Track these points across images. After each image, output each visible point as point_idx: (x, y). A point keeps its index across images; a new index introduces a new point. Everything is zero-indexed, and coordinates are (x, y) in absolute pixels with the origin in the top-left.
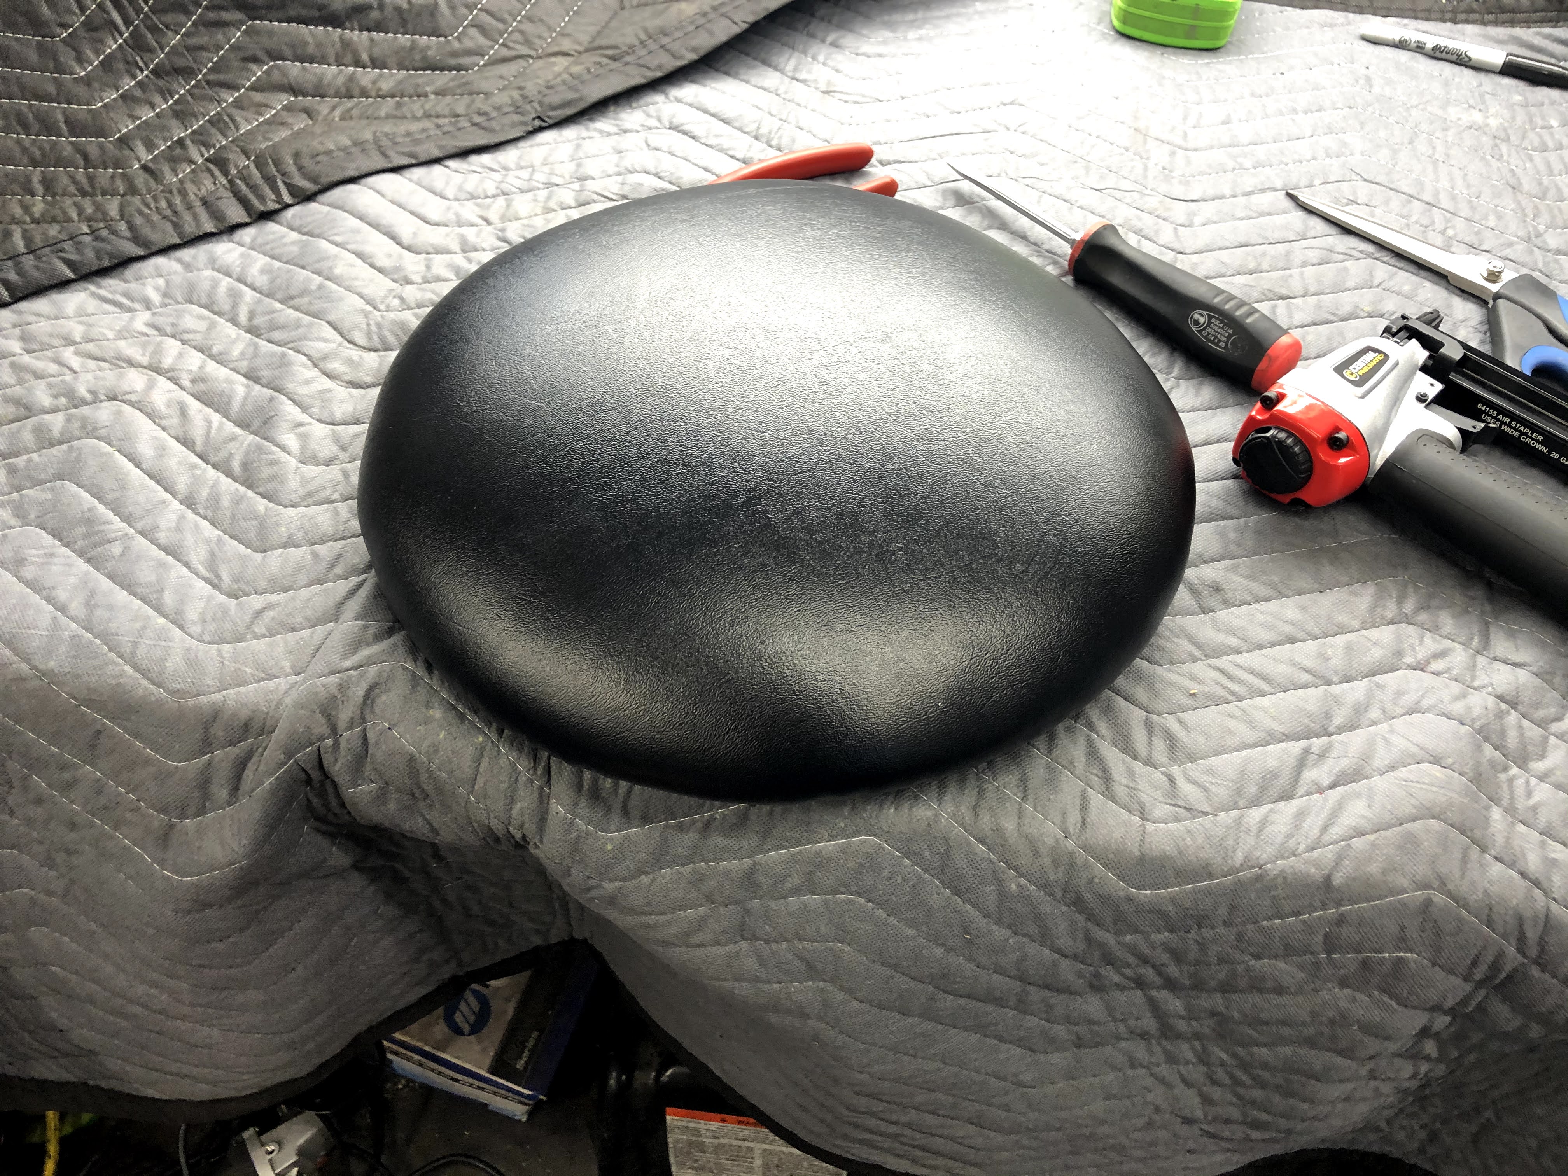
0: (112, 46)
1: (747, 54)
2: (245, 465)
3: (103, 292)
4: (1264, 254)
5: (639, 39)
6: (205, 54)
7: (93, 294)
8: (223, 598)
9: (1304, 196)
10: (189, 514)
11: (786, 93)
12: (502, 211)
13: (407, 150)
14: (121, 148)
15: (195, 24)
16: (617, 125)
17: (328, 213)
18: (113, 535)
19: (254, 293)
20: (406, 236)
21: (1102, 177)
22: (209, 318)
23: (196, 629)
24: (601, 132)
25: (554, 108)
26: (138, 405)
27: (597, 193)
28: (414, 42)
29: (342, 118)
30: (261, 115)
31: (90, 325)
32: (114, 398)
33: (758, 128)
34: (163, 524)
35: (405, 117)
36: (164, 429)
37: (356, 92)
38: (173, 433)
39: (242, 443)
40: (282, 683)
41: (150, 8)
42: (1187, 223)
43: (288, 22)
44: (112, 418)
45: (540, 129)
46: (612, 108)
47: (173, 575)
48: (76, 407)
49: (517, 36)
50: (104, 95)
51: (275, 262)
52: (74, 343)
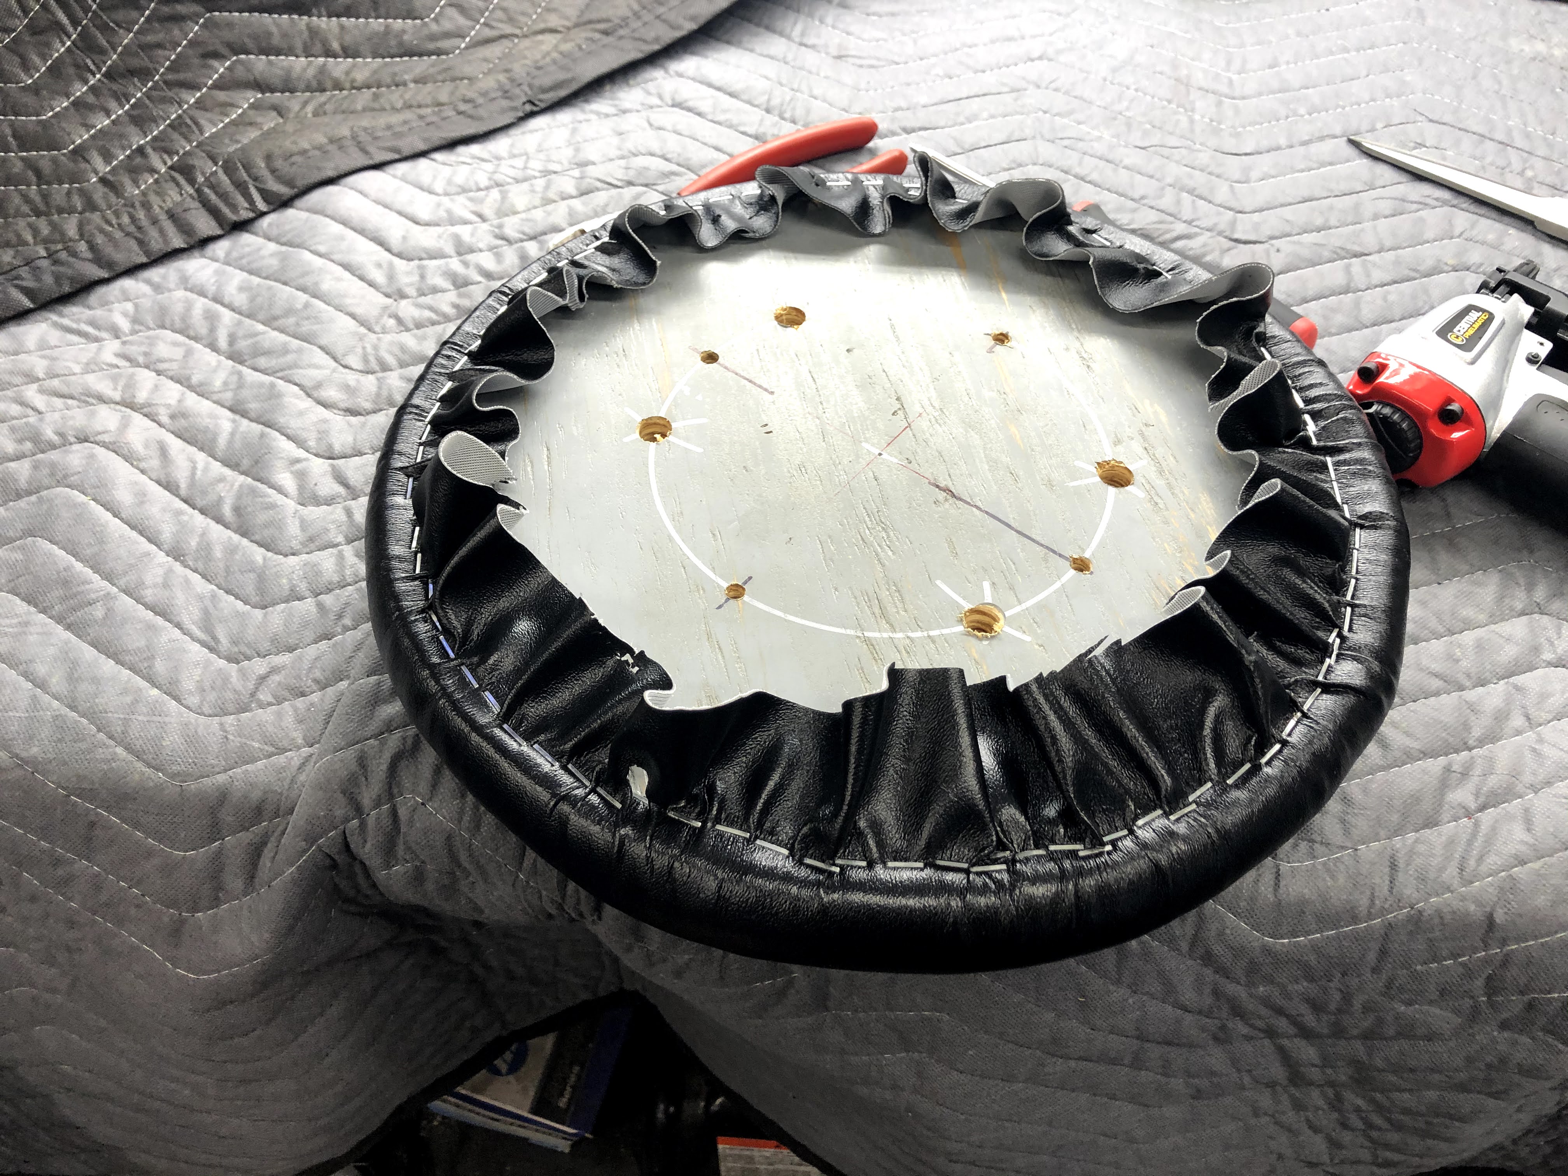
0: (60, 49)
1: (749, 21)
2: (237, 510)
3: (66, 322)
4: (1331, 208)
5: (632, 10)
6: (160, 52)
7: (56, 325)
8: (222, 663)
9: (1368, 143)
10: (178, 567)
11: (795, 59)
12: (497, 205)
13: (389, 144)
14: (75, 161)
15: (148, 20)
16: (615, 106)
17: (307, 221)
18: (93, 596)
19: (232, 313)
20: (395, 241)
21: (1146, 133)
22: (185, 344)
23: (194, 700)
24: (598, 114)
25: (545, 91)
26: (113, 448)
27: (599, 180)
28: (387, 26)
29: (316, 114)
30: (227, 115)
31: (53, 359)
32: (83, 439)
33: (769, 100)
34: (149, 579)
35: (383, 109)
36: (143, 472)
37: (329, 84)
38: (154, 476)
39: (232, 486)
40: (294, 758)
41: (98, 5)
42: (1243, 179)
43: (250, 12)
44: (84, 462)
45: (532, 115)
46: (608, 87)
47: (164, 638)
48: (43, 452)
49: (499, 14)
50: (54, 103)
51: (253, 277)
52: (38, 380)
